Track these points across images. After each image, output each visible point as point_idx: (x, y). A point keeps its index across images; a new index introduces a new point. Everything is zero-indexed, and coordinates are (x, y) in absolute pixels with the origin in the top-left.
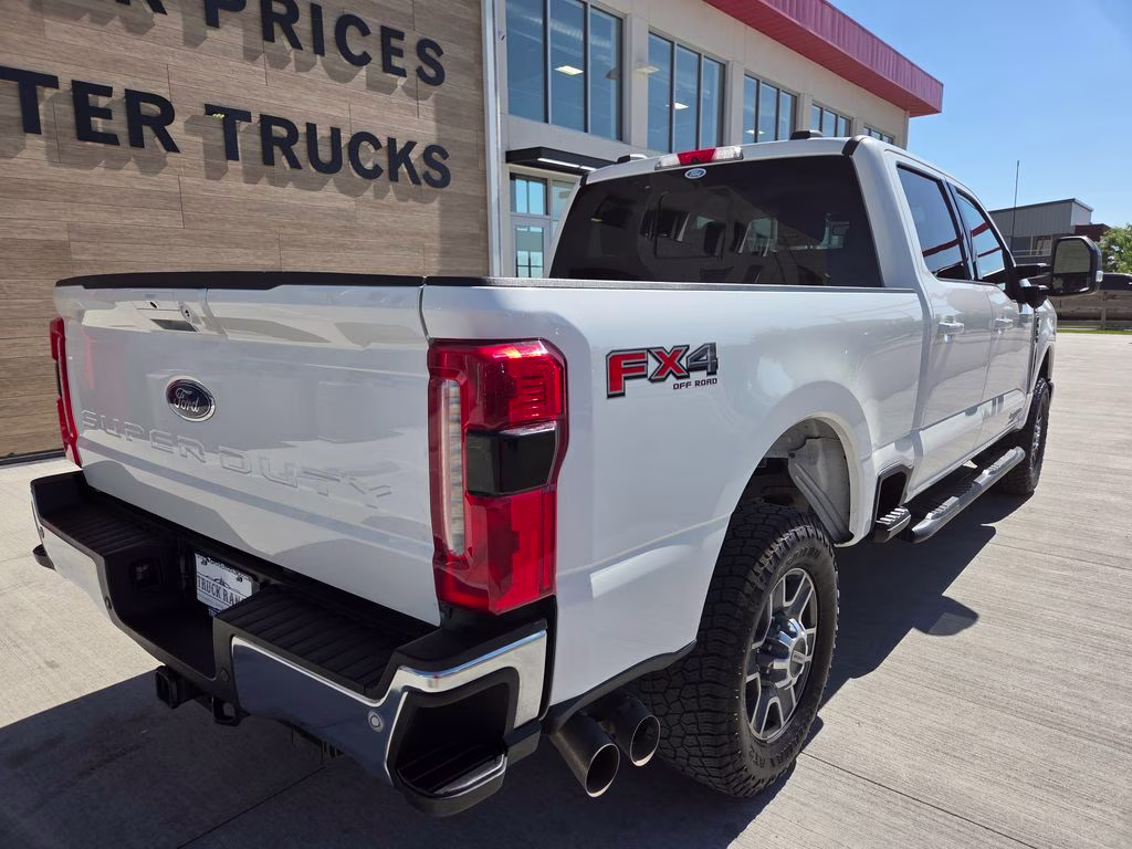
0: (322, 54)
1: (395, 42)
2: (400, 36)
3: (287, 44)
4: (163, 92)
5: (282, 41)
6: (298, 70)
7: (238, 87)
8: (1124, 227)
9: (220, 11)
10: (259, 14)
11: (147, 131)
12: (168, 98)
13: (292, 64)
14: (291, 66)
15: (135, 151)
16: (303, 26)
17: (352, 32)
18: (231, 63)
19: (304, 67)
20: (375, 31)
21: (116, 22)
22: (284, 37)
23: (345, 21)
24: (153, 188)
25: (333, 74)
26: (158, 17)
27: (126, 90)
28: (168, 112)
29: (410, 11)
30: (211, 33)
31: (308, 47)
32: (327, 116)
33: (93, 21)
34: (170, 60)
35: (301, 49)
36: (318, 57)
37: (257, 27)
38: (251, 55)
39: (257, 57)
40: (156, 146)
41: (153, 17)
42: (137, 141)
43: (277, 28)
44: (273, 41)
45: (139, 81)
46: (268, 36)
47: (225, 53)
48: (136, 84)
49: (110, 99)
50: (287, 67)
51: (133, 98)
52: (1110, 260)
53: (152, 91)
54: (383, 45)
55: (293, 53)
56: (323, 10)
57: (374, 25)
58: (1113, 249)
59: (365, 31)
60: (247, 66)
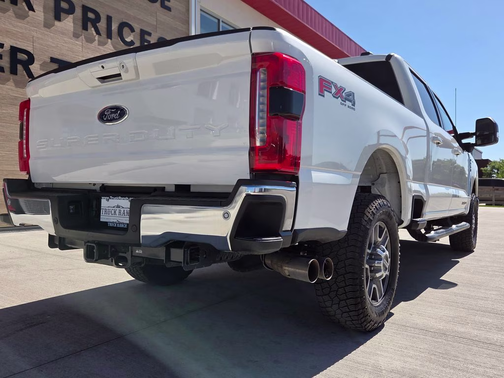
0: (111, 39)
1: (147, 37)
2: (149, 34)
3: (94, 33)
4: (30, 49)
5: (92, 31)
6: (99, 45)
7: (68, 50)
8: (499, 160)
9: (62, 14)
10: (81, 17)
11: (20, 67)
12: (32, 52)
13: (96, 42)
15: (12, 77)
16: (102, 25)
17: (126, 30)
18: (66, 39)
19: (101, 43)
20: (137, 31)
21: (11, 13)
22: (93, 29)
23: (123, 25)
24: (19, 96)
26: (31, 13)
27: (11, 46)
28: (31, 59)
29: (155, 23)
30: (57, 23)
31: (104, 35)
34: (34, 34)
35: (101, 35)
36: (109, 40)
37: (80, 23)
38: (76, 36)
39: (78, 37)
40: (24, 75)
41: (28, 13)
42: (14, 71)
43: (89, 25)
44: (87, 30)
45: (18, 43)
46: (85, 28)
47: (63, 33)
48: (16, 44)
49: (2, 50)
50: (93, 43)
51: (14, 50)
52: (493, 177)
53: (24, 48)
54: (141, 37)
55: (97, 37)
56: (113, 19)
57: (137, 27)
58: (494, 171)
59: (132, 30)
60: (73, 41)
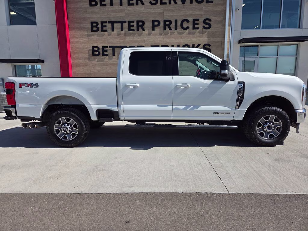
0: (177, 30)
1: (196, 22)
2: (198, 20)
4: (143, 45)
5: (168, 29)
7: (157, 41)
9: (155, 27)
10: (163, 25)
14: (169, 34)
16: (173, 25)
17: (185, 23)
18: (157, 37)
19: (172, 33)
20: (191, 21)
21: (137, 35)
23: (183, 21)
25: (179, 33)
26: (143, 31)
27: (137, 46)
29: (202, 13)
30: (153, 32)
31: (173, 29)
32: (176, 43)
33: (133, 35)
34: (145, 39)
37: (162, 28)
39: (162, 34)
43: (167, 27)
46: (165, 29)
47: (155, 35)
54: (193, 23)
55: (170, 31)
56: (178, 20)
57: (191, 19)
59: (189, 22)
60: (160, 36)
